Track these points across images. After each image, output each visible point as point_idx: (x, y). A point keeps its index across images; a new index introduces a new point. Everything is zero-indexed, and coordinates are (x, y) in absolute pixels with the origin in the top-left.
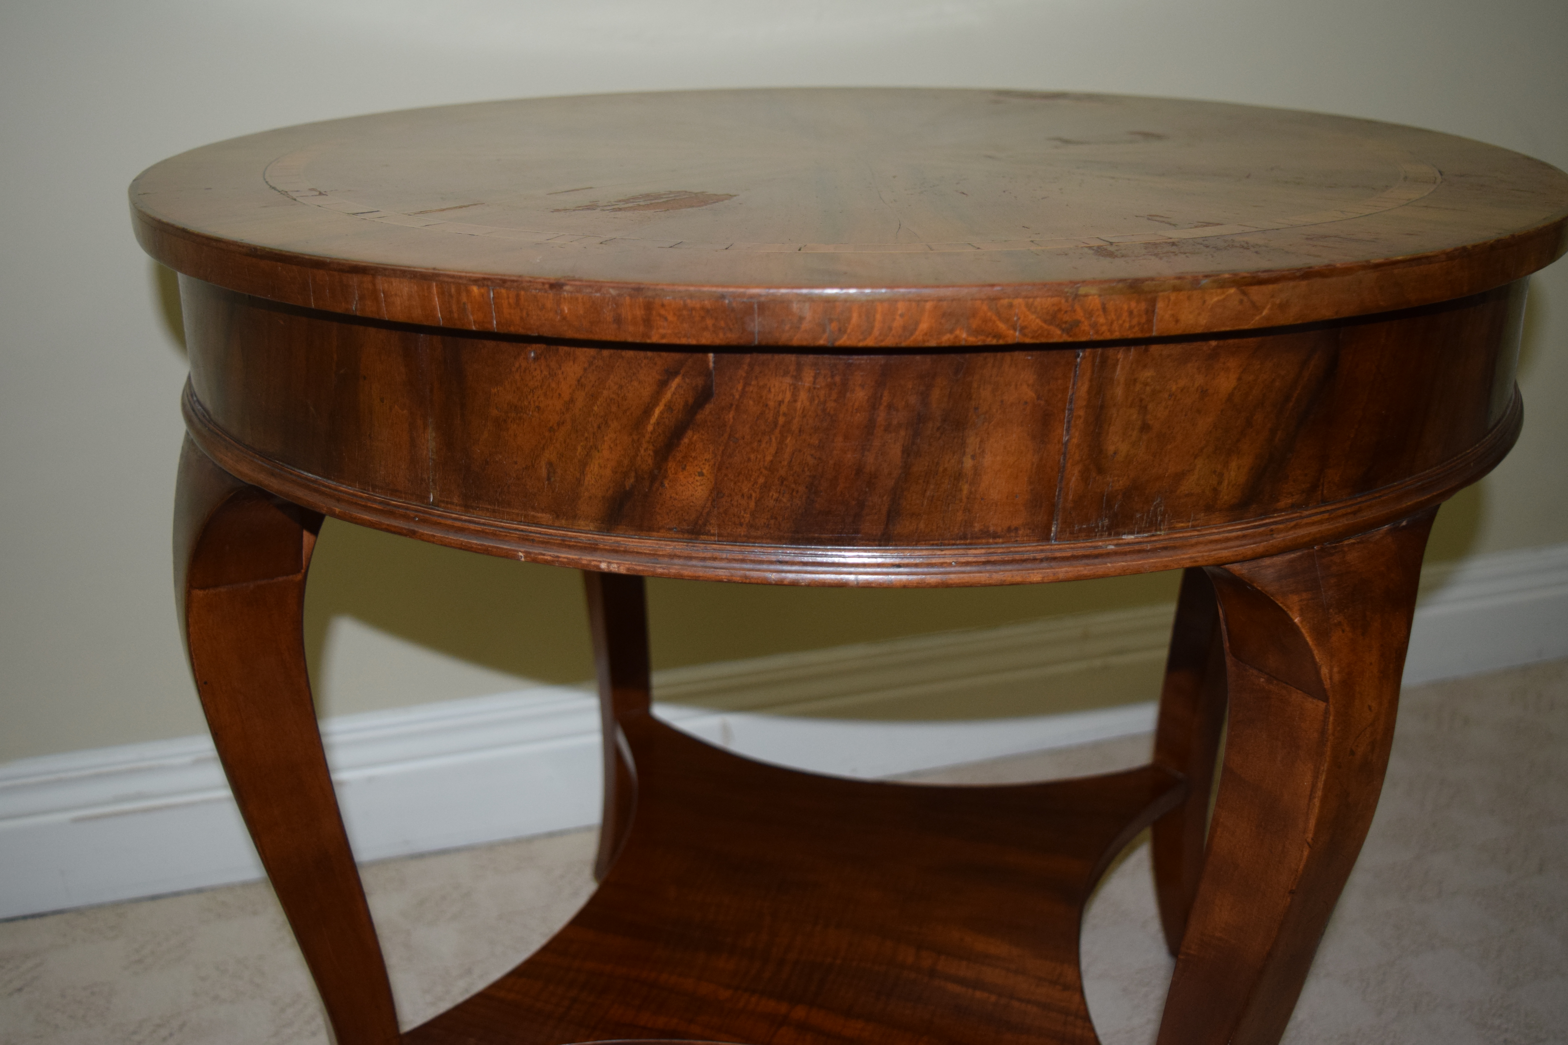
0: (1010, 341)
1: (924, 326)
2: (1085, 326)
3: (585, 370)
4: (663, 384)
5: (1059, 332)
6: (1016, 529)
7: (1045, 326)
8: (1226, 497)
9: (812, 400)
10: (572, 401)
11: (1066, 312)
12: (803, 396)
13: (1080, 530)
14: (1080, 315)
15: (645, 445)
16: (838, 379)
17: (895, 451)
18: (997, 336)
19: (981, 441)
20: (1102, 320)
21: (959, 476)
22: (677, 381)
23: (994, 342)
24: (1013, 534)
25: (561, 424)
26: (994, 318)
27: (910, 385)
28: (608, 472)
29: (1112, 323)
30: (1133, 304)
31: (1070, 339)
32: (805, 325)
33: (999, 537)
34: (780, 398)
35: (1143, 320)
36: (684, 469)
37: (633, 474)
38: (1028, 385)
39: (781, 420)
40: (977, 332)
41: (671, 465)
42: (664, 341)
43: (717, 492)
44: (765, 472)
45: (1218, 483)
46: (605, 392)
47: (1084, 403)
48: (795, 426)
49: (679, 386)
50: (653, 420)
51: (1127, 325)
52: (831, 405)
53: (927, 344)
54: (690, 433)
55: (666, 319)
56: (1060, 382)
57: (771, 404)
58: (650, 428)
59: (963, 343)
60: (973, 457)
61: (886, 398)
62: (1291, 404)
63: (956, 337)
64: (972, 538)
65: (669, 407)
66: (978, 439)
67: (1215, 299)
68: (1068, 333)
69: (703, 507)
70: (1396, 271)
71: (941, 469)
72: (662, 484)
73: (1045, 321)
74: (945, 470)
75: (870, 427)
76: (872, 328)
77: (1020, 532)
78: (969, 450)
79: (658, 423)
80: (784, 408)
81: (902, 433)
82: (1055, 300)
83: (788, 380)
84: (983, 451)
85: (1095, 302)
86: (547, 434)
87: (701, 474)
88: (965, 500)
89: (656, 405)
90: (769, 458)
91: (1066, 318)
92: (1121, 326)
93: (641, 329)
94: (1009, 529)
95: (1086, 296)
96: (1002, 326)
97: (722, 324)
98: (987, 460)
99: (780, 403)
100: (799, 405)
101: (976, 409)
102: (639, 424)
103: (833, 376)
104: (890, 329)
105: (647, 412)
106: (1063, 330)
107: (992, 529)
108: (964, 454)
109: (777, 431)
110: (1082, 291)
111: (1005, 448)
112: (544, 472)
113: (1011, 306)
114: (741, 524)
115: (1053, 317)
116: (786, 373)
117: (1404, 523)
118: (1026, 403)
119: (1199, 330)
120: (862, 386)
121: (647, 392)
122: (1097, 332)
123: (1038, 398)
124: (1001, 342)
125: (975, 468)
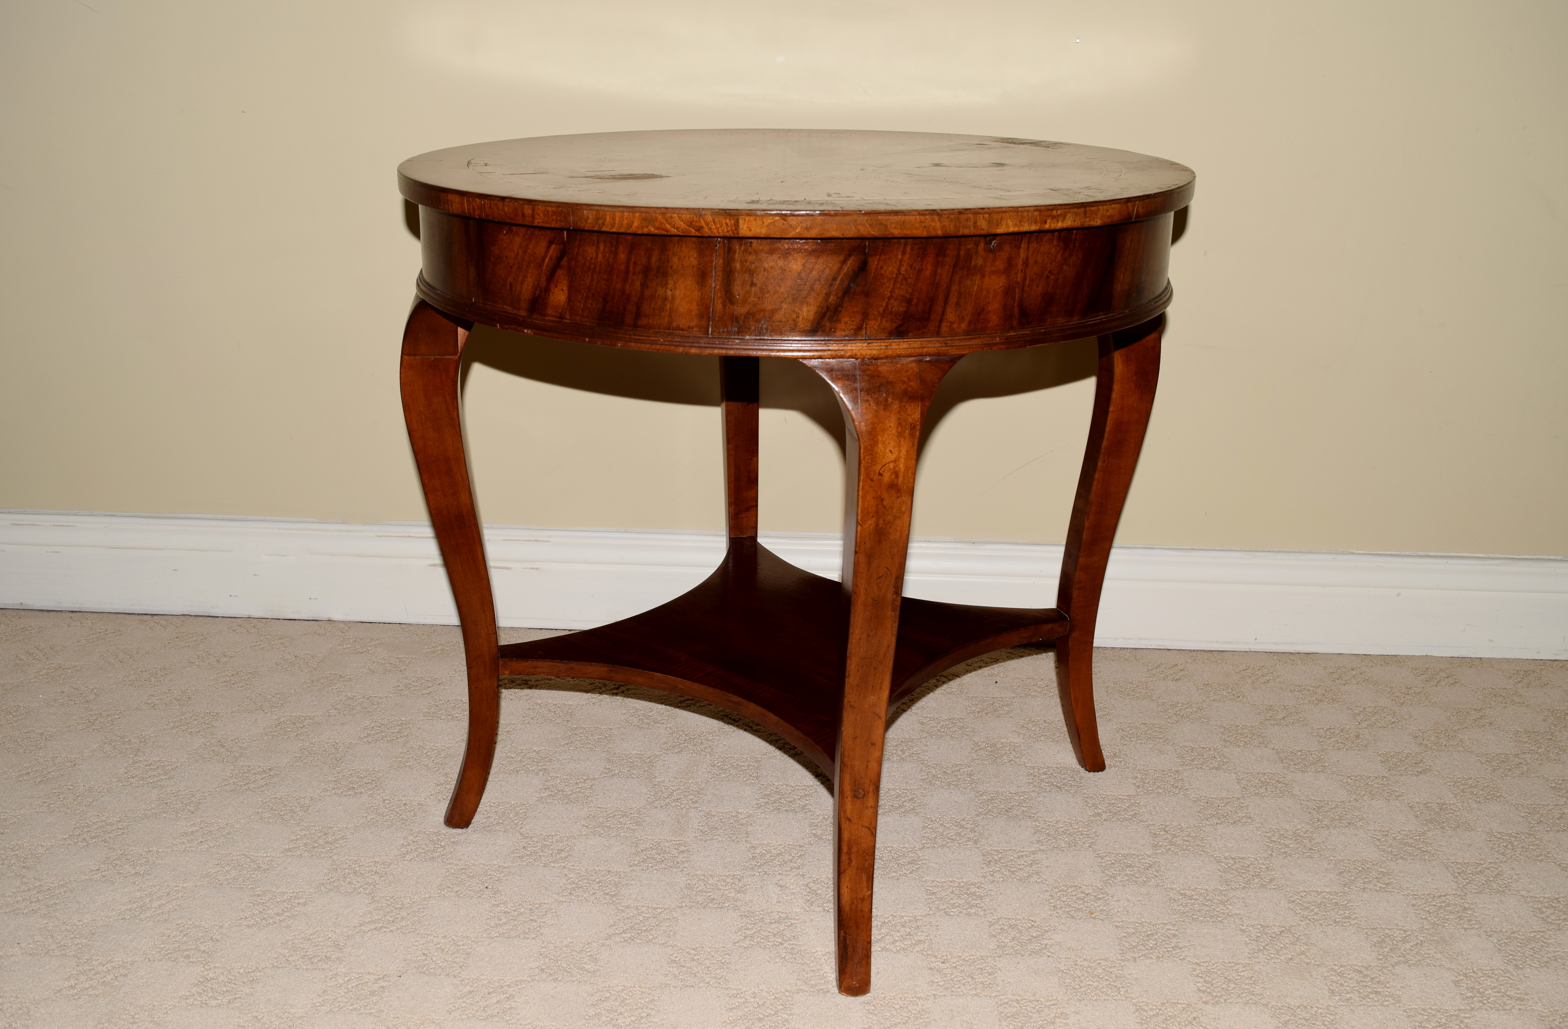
0: (673, 233)
1: (636, 224)
2: (706, 229)
3: (522, 239)
4: (549, 247)
5: (694, 231)
6: (693, 328)
7: (688, 228)
8: (802, 326)
9: (603, 257)
10: (518, 254)
11: (696, 222)
12: (600, 256)
13: (723, 332)
14: (703, 223)
15: (543, 276)
16: (613, 248)
17: (638, 284)
18: (667, 231)
19: (674, 283)
20: (714, 227)
21: (665, 299)
22: (553, 246)
23: (666, 233)
24: (691, 330)
25: (514, 264)
26: (665, 222)
27: (642, 253)
28: (530, 287)
29: (719, 228)
30: (728, 221)
31: (700, 235)
32: (590, 221)
33: (685, 331)
34: (591, 256)
35: (733, 228)
36: (557, 287)
37: (538, 289)
38: (694, 258)
39: (592, 266)
40: (658, 228)
41: (552, 285)
42: (539, 225)
43: (569, 299)
44: (586, 290)
45: (797, 317)
46: (529, 250)
47: (721, 269)
48: (597, 270)
49: (554, 248)
50: (545, 264)
51: (726, 230)
52: (611, 260)
53: (638, 232)
54: (558, 271)
55: (539, 215)
56: (709, 258)
57: (588, 259)
58: (544, 267)
59: (652, 233)
60: (671, 290)
61: (633, 259)
62: (838, 282)
63: (649, 230)
64: (672, 330)
65: (551, 259)
66: (673, 282)
67: (769, 221)
68: (698, 232)
69: (564, 306)
70: (880, 217)
71: (657, 295)
72: (549, 295)
73: (687, 225)
74: (659, 295)
75: (627, 271)
76: (615, 223)
77: (694, 329)
78: (669, 286)
79: (547, 265)
80: (593, 261)
81: (640, 276)
82: (691, 216)
83: (594, 248)
84: (675, 288)
85: (709, 218)
86: (509, 269)
87: (563, 290)
88: (668, 310)
89: (546, 257)
90: (588, 284)
91: (697, 224)
92: (723, 230)
93: (531, 219)
94: (689, 327)
95: (705, 215)
96: (668, 226)
97: (559, 218)
98: (677, 293)
99: (592, 258)
100: (599, 260)
101: (672, 267)
102: (540, 266)
103: (611, 247)
104: (622, 224)
105: (543, 260)
106: (696, 230)
107: (681, 326)
108: (667, 288)
109: (591, 271)
110: (703, 212)
111: (685, 287)
112: (509, 287)
113: (671, 217)
114: (578, 315)
115: (690, 224)
116: (593, 245)
117: (928, 359)
118: (693, 266)
119: (763, 236)
120: (623, 253)
121: (543, 251)
122: (712, 232)
123: (699, 264)
124: (669, 234)
125: (672, 295)
